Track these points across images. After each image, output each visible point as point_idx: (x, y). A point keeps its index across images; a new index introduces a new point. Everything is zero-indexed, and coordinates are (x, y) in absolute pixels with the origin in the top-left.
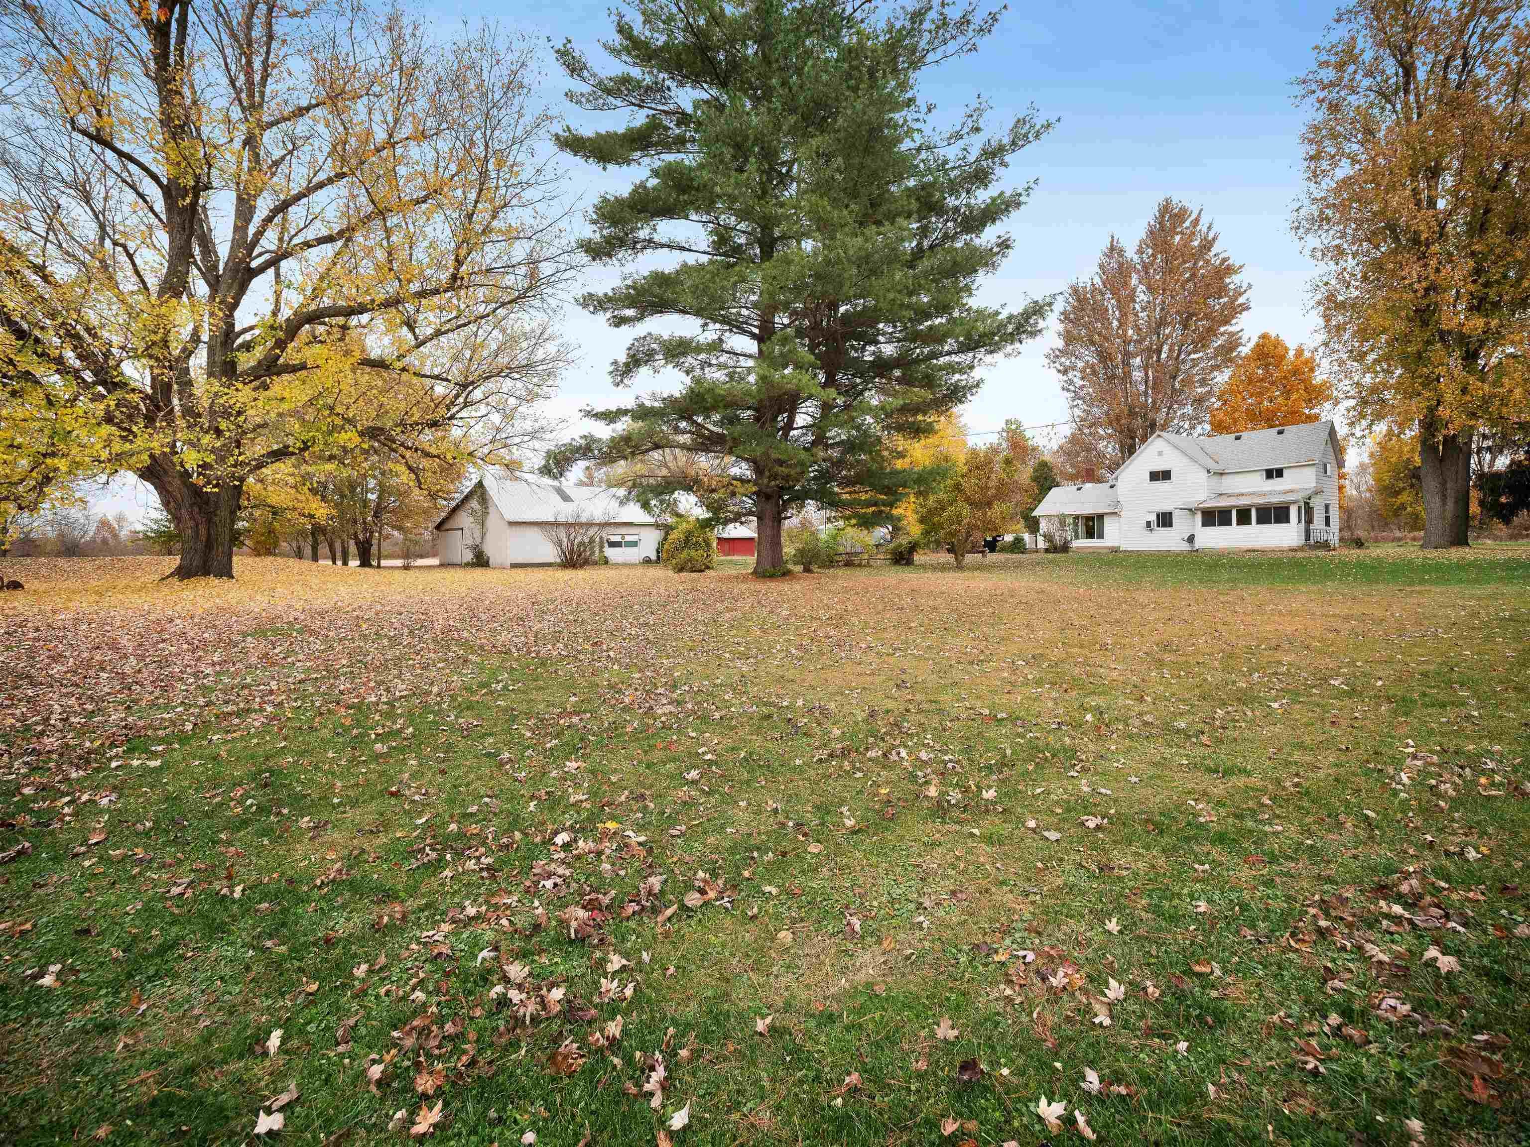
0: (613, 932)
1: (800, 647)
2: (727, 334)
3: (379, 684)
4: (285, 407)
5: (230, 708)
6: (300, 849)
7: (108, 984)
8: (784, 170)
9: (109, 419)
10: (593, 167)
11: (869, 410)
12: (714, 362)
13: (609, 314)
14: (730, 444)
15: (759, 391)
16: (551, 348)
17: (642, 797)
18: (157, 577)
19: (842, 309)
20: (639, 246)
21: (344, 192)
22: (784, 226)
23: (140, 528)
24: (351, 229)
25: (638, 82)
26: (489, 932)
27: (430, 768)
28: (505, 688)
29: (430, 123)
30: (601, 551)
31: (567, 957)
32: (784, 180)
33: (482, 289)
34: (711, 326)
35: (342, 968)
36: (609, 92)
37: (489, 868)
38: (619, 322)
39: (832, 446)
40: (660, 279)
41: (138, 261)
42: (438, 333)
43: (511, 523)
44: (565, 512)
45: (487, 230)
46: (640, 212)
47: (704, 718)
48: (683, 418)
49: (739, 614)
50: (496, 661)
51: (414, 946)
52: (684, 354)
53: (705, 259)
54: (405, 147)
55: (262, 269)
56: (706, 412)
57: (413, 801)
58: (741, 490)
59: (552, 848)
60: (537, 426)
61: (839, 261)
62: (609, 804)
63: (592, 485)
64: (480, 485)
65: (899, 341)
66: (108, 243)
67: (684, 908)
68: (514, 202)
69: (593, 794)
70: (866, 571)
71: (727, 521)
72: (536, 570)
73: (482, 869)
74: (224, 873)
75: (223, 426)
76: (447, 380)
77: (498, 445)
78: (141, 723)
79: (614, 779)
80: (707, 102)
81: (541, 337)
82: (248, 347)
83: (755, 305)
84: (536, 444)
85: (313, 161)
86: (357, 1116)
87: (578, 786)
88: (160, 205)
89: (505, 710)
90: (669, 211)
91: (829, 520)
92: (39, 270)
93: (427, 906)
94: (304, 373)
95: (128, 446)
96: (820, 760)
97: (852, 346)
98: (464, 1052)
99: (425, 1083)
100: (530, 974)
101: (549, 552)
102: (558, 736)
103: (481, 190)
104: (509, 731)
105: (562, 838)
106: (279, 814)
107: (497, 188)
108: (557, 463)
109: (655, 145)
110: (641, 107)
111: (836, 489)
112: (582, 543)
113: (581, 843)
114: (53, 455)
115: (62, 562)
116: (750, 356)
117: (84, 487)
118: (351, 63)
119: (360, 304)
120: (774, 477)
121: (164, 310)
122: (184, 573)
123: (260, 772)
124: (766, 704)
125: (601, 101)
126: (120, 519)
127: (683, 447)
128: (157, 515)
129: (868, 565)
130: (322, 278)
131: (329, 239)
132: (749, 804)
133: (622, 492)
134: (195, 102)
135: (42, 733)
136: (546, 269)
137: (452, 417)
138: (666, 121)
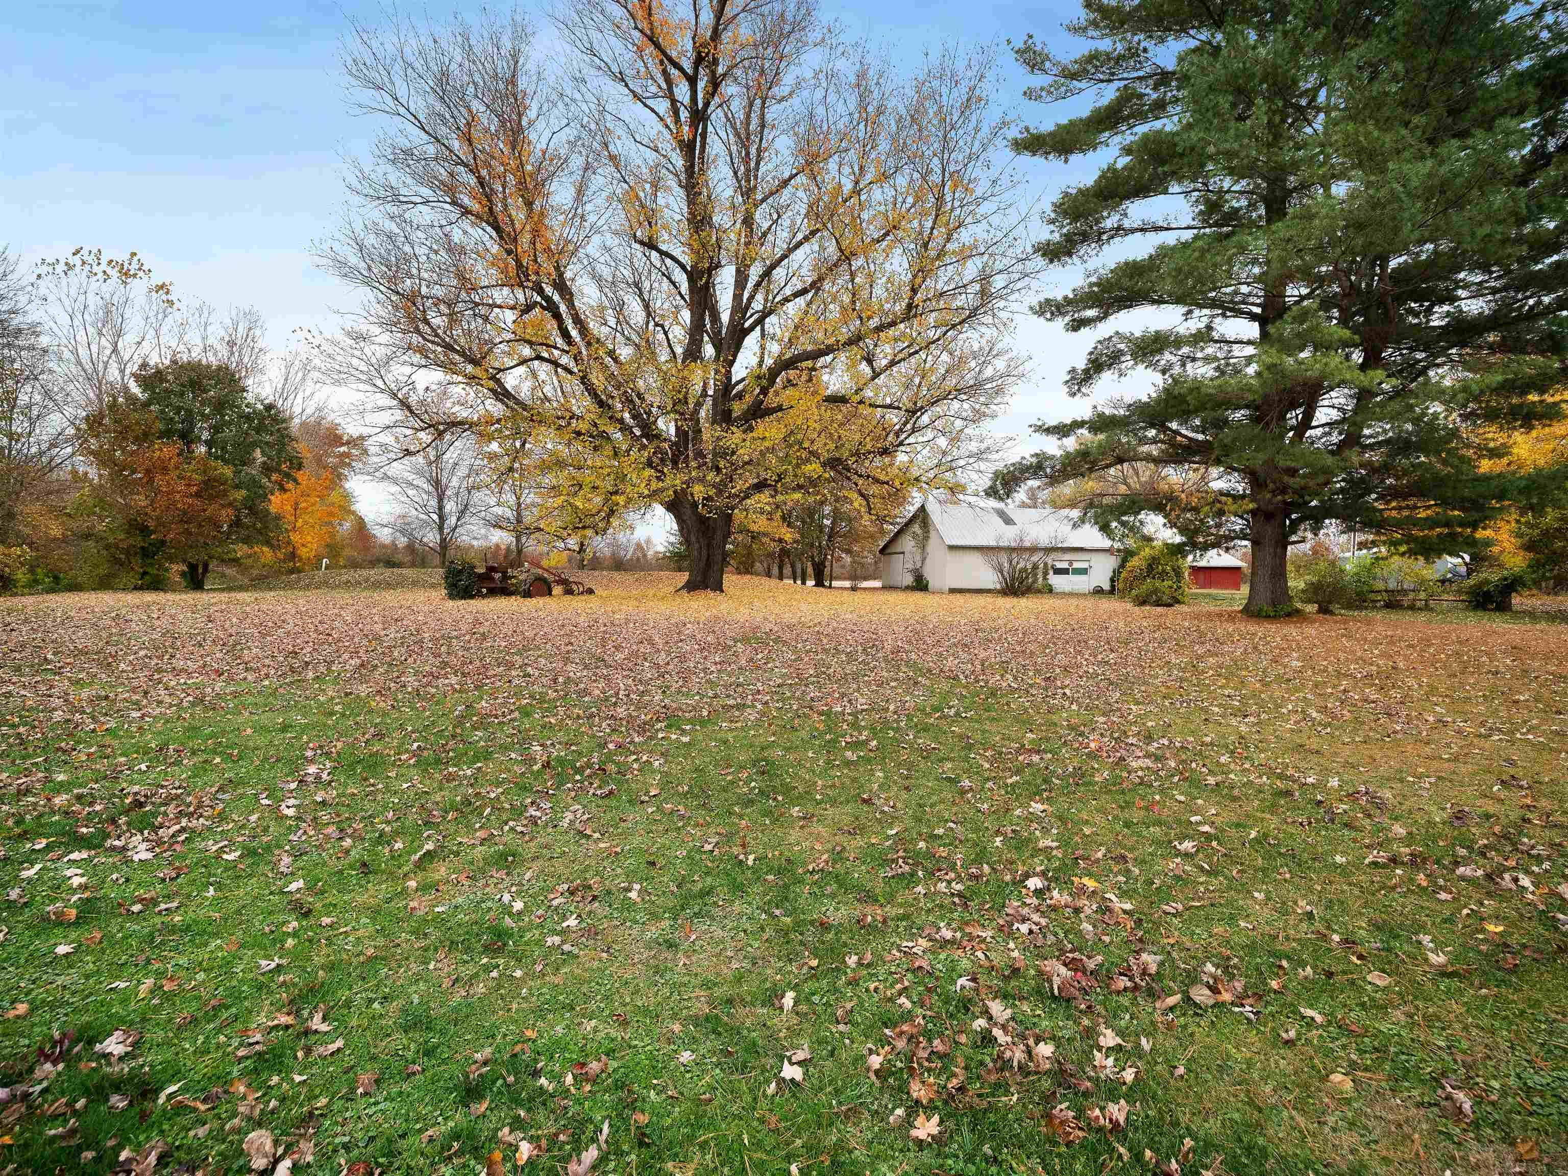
0: (1103, 1003)
1: (1323, 710)
2: (1219, 320)
3: (843, 695)
4: (767, 444)
5: (731, 702)
6: (794, 835)
7: (670, 910)
8: (1304, 102)
9: (649, 464)
10: (1055, 163)
11: (1439, 394)
12: (1199, 355)
13: (1067, 319)
14: (1217, 452)
15: (1264, 384)
16: (1000, 364)
17: (1124, 858)
18: (672, 589)
19: (1393, 264)
20: (1105, 237)
21: (816, 247)
22: (1304, 172)
23: (662, 549)
24: (821, 279)
25: (1107, 55)
26: (965, 961)
27: (895, 782)
28: (957, 714)
29: (891, 162)
30: (1045, 578)
31: (1051, 1014)
32: (1302, 115)
33: (934, 315)
34: (1197, 313)
35: (836, 952)
36: (1073, 76)
37: (960, 895)
38: (1077, 325)
39: (1371, 447)
40: (1132, 269)
41: (671, 336)
42: (893, 363)
43: (952, 548)
44: (1008, 536)
45: (941, 255)
46: (1105, 200)
47: (1194, 783)
48: (1152, 426)
49: (1227, 661)
50: (945, 686)
51: (894, 952)
52: (1160, 351)
53: (1188, 235)
54: (869, 192)
55: (752, 328)
56: (1185, 416)
57: (883, 812)
58: (1233, 508)
59: (1024, 891)
60: (983, 446)
61: (1394, 197)
62: (1085, 859)
63: (1035, 507)
64: (922, 509)
65: (1494, 291)
66: (652, 324)
67: (1188, 999)
68: (969, 220)
69: (1064, 842)
70: (1422, 617)
71: (1206, 547)
72: (974, 596)
73: (953, 894)
74: (739, 842)
75: (722, 464)
76: (899, 408)
77: (943, 468)
78: (674, 705)
79: (1087, 831)
80: (1195, 50)
81: (989, 353)
82: (740, 396)
83: (1258, 279)
84: (983, 466)
85: (793, 223)
86: (860, 1097)
87: (1046, 831)
88: (684, 288)
89: (961, 737)
90: (1142, 190)
91: (1362, 545)
92: (611, 353)
93: (905, 917)
94: (780, 414)
95: (661, 484)
96: (1375, 864)
97: (1411, 311)
98: (955, 1075)
99: (918, 1091)
100: (1013, 1019)
101: (989, 578)
102: (1018, 772)
103: (937, 216)
104: (966, 759)
105: (1034, 883)
106: (775, 799)
107: (953, 209)
108: (1005, 484)
109: (1126, 119)
110: (1109, 81)
111: (1379, 506)
112: (1024, 570)
113: (1055, 893)
114: (616, 493)
115: (617, 575)
116: (1249, 342)
117: (632, 517)
118: (825, 128)
119: (828, 347)
120: (1284, 490)
121: (686, 372)
122: (691, 587)
123: (759, 761)
124: (1281, 777)
125: (1063, 89)
126: (648, 541)
127: (1149, 458)
128: (672, 539)
129: (1427, 608)
130: (796, 328)
131: (804, 292)
132: (1268, 898)
133: (1075, 513)
134: (709, 197)
135: (615, 704)
136: (999, 282)
137: (901, 444)
138: (1142, 89)
